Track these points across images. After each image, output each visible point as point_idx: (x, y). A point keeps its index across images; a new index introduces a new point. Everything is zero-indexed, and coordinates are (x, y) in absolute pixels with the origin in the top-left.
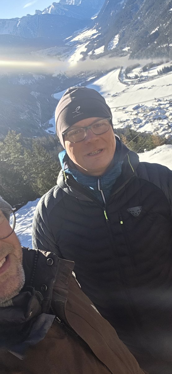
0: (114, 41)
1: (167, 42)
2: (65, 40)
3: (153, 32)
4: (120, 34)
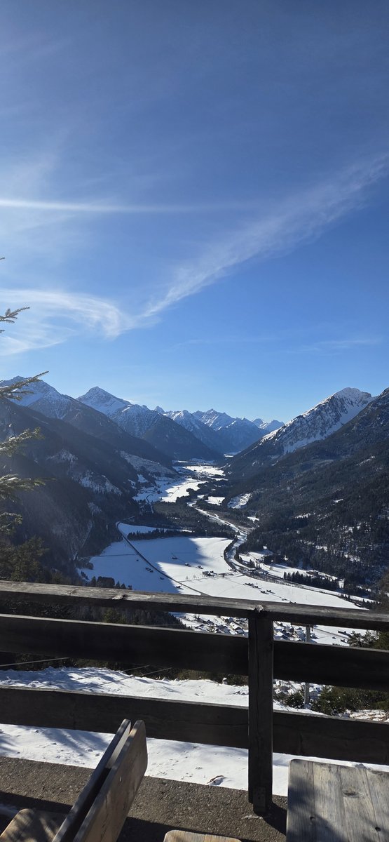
0: (241, 499)
1: (314, 539)
2: (176, 461)
3: (300, 516)
4: (254, 495)
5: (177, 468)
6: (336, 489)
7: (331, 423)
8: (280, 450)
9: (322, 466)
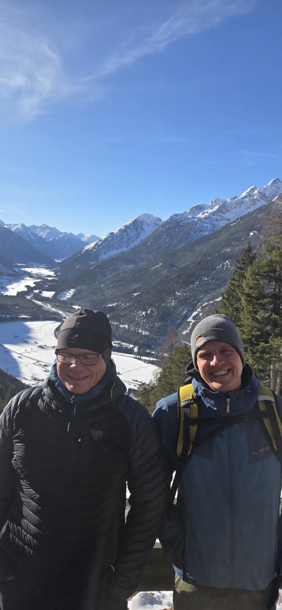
0: (68, 294)
1: (119, 321)
2: (16, 264)
3: (110, 305)
4: (77, 291)
5: (16, 270)
6: (135, 286)
7: (133, 239)
8: (97, 257)
9: (126, 270)
